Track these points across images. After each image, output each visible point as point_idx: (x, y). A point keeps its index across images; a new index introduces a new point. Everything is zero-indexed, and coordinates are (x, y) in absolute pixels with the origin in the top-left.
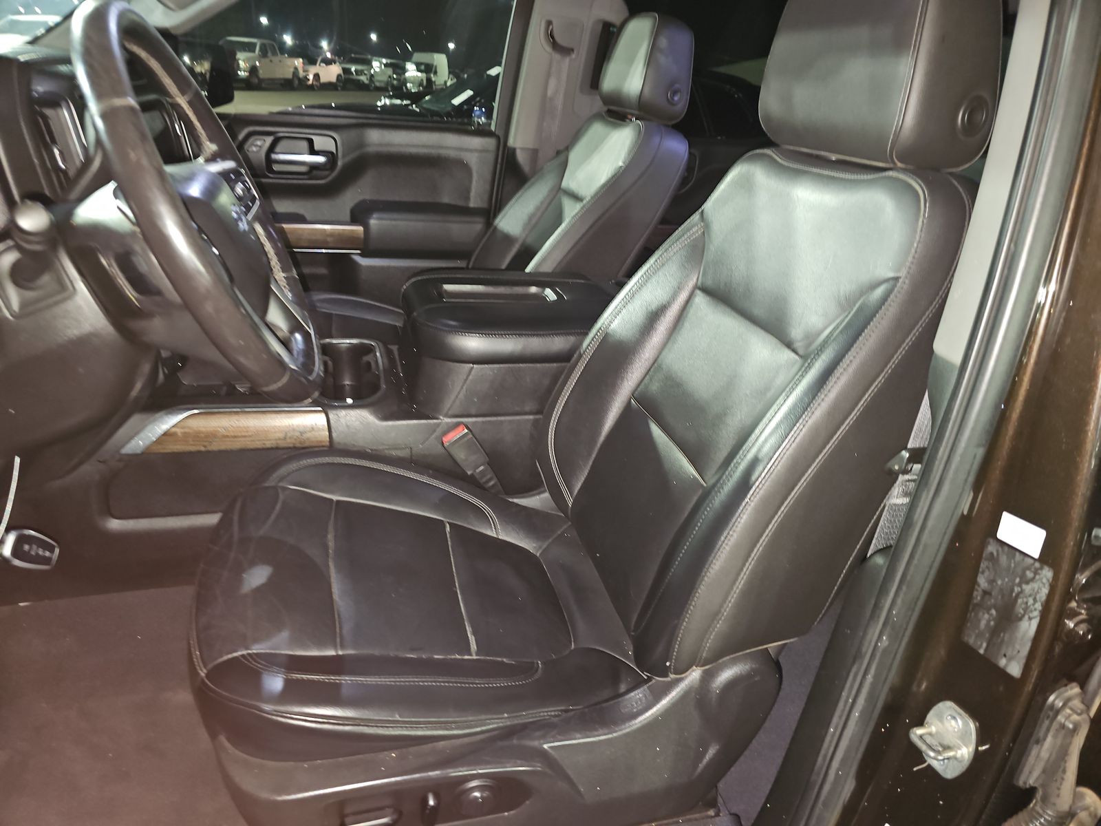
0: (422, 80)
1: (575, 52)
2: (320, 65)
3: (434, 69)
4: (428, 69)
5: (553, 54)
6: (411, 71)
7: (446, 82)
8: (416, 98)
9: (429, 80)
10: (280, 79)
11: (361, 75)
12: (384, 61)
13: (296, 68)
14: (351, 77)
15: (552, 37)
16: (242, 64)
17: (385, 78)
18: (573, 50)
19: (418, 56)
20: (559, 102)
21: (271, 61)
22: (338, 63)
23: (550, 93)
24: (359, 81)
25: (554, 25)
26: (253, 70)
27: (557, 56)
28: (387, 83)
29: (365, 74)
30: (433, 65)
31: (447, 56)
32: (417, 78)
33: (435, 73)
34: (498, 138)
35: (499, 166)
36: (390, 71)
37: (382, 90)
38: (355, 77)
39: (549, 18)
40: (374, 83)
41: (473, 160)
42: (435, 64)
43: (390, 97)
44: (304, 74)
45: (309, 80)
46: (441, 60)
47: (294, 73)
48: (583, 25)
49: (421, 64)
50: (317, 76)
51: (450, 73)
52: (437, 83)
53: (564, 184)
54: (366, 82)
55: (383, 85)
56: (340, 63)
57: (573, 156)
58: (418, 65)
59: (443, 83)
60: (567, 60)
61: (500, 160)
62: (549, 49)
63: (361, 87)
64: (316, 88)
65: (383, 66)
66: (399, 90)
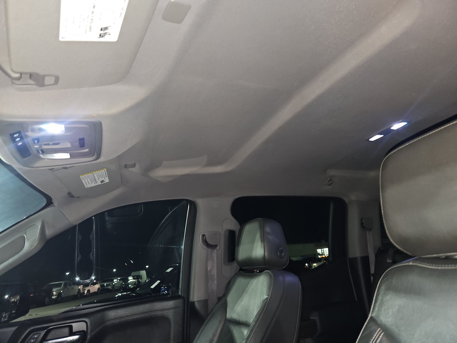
0: (135, 282)
1: (218, 246)
2: (90, 286)
3: (140, 277)
4: (138, 277)
5: (208, 249)
6: (131, 279)
7: (146, 281)
8: (133, 290)
9: (138, 282)
10: (72, 296)
11: (109, 286)
12: (119, 278)
13: (79, 290)
14: (104, 288)
15: (206, 242)
16: (54, 293)
17: (119, 285)
18: (217, 245)
19: (134, 274)
20: (215, 272)
21: (68, 289)
22: (99, 284)
23: (209, 269)
24: (108, 288)
25: (206, 236)
26: (59, 295)
27: (210, 250)
28: (120, 287)
29: (111, 285)
30: (140, 275)
31: (146, 271)
32: (133, 282)
33: (141, 278)
34: (183, 298)
35: (186, 314)
36: (121, 282)
37: (118, 291)
38: (106, 287)
39: (203, 234)
40: (114, 288)
41: (170, 314)
42: (141, 275)
43: (121, 293)
44: (83, 291)
45: (85, 293)
46: (143, 273)
47: (78, 292)
48: (220, 233)
49: (135, 276)
50: (89, 291)
51: (147, 277)
52: (142, 282)
53: (228, 316)
54: (111, 288)
55: (118, 288)
56: (99, 283)
57: (230, 298)
58: (133, 277)
59: (144, 281)
60: (215, 251)
61: (186, 311)
62: (206, 248)
63: (108, 291)
64: (88, 296)
65: (118, 281)
66: (125, 288)
